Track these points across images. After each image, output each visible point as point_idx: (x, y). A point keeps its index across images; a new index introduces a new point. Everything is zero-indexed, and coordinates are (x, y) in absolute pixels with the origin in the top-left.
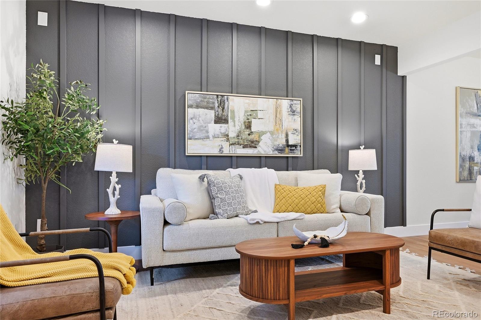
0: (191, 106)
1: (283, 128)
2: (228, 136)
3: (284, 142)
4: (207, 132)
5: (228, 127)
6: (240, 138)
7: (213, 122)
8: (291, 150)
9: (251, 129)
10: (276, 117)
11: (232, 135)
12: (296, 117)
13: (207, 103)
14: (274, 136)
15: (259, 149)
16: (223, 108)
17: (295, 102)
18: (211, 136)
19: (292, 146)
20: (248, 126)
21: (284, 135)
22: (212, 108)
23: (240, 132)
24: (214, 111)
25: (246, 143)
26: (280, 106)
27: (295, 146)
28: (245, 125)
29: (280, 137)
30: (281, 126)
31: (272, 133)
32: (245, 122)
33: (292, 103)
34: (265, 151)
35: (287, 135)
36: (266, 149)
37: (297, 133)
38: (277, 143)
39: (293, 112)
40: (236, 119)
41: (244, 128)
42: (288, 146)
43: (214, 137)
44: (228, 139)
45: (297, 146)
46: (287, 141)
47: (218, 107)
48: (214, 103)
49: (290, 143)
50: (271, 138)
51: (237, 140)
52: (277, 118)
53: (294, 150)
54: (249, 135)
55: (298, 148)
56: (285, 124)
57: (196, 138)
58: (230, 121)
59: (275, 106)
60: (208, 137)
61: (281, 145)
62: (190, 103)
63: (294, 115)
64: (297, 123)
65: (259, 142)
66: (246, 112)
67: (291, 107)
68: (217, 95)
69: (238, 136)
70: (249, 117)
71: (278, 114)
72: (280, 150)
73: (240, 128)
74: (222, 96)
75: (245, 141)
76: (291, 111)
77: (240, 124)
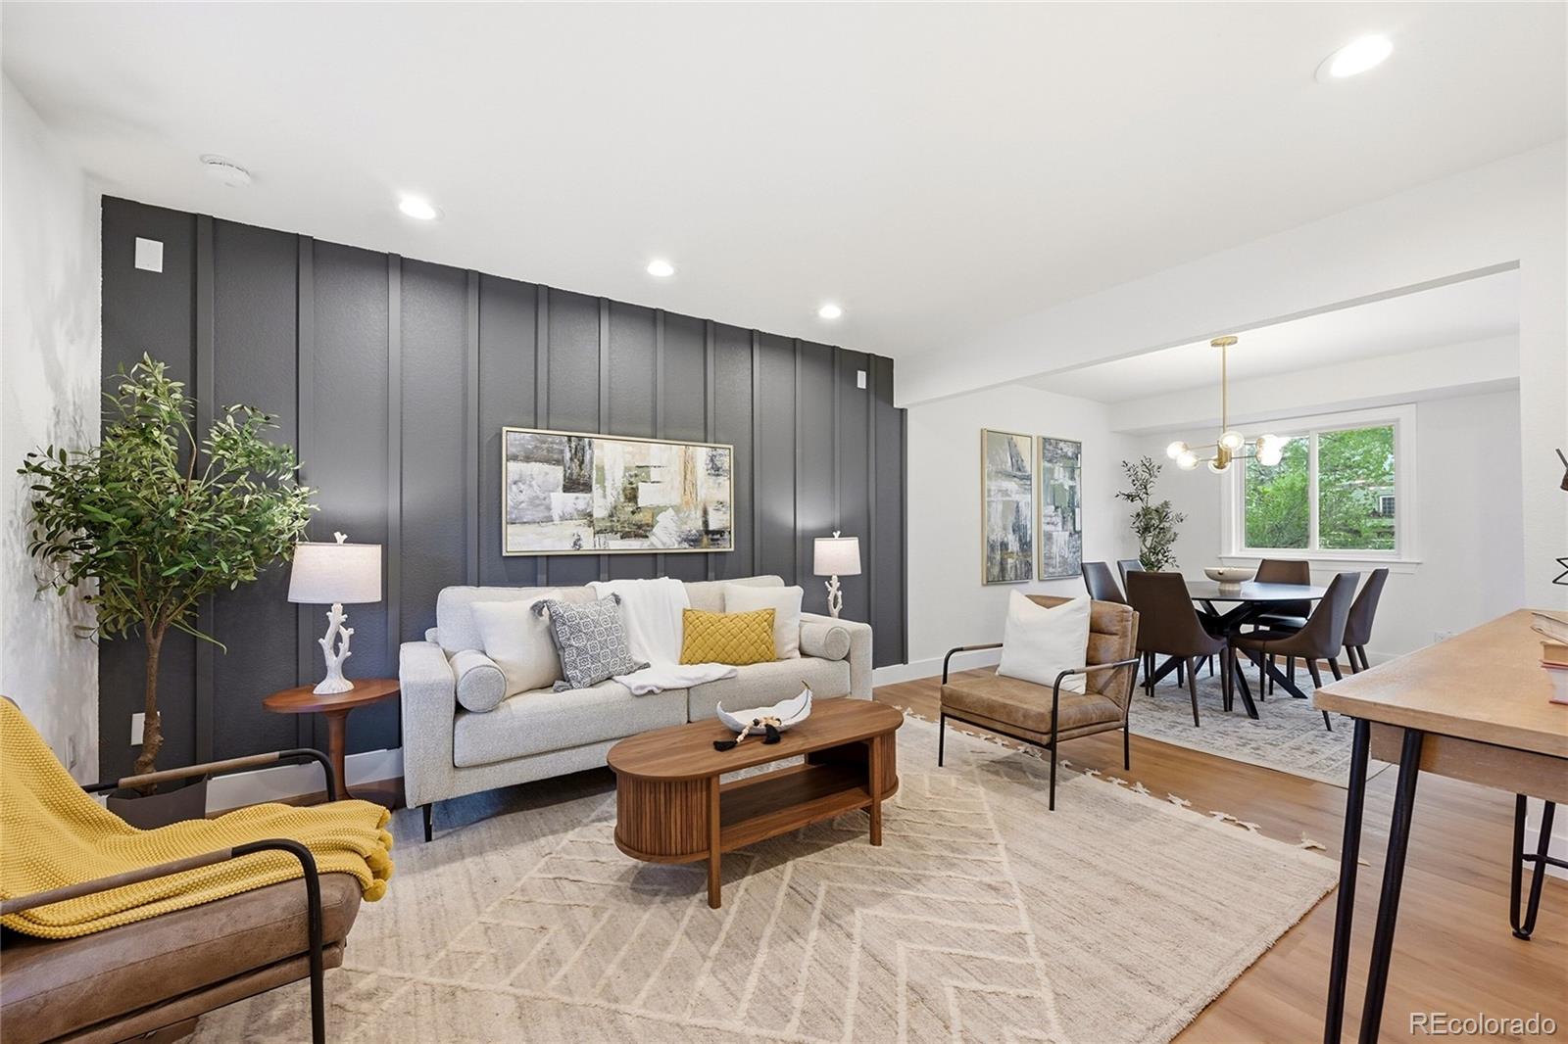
0: (514, 458)
1: (699, 499)
2: (591, 516)
3: (699, 525)
4: (549, 509)
5: (592, 498)
6: (615, 519)
7: (561, 487)
8: (712, 540)
9: (636, 503)
10: (685, 478)
11: (600, 512)
12: (721, 479)
13: (548, 451)
14: (681, 515)
15: (652, 539)
16: (582, 462)
17: (720, 451)
18: (556, 518)
19: (714, 532)
20: (632, 496)
21: (700, 513)
22: (559, 462)
23: (615, 508)
24: (562, 468)
25: (627, 529)
26: (692, 458)
27: (721, 532)
28: (626, 495)
29: (693, 516)
30: (694, 495)
31: (677, 509)
32: (624, 490)
33: (714, 453)
34: (664, 544)
35: (705, 512)
36: (665, 539)
37: (724, 509)
38: (686, 528)
39: (716, 470)
40: (608, 484)
41: (622, 500)
42: (707, 532)
43: (563, 518)
44: (592, 522)
45: (723, 532)
46: (706, 523)
47: (571, 459)
48: (562, 452)
49: (711, 528)
50: (676, 518)
51: (609, 524)
52: (687, 482)
53: (718, 540)
54: (633, 513)
55: (726, 536)
56: (702, 493)
57: (525, 520)
58: (595, 486)
59: (682, 459)
60: (550, 519)
61: (694, 532)
62: (513, 450)
63: (718, 475)
64: (721, 490)
65: (653, 526)
66: (627, 469)
67: (712, 460)
68: (570, 437)
69: (611, 516)
70: (632, 480)
71: (689, 473)
72: (692, 541)
73: (615, 501)
74: (580, 438)
75: (626, 525)
76: (712, 468)
77: (615, 493)
